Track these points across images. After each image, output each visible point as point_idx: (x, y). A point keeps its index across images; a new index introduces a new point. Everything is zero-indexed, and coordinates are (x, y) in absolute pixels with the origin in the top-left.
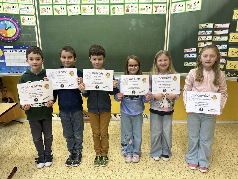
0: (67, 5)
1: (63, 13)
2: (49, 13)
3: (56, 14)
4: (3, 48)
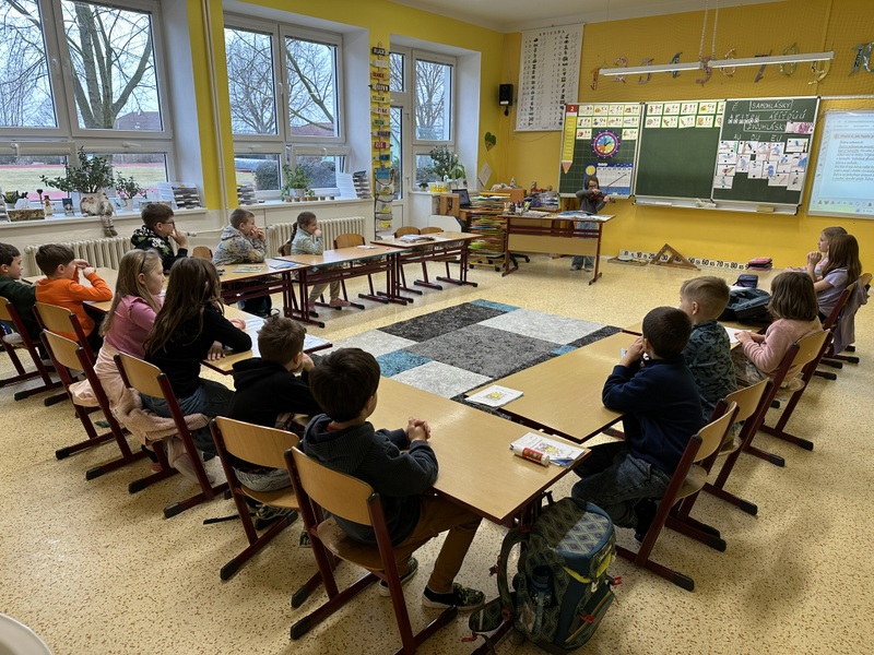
0: (680, 115)
1: (673, 125)
2: (656, 125)
3: (664, 126)
4: (596, 166)
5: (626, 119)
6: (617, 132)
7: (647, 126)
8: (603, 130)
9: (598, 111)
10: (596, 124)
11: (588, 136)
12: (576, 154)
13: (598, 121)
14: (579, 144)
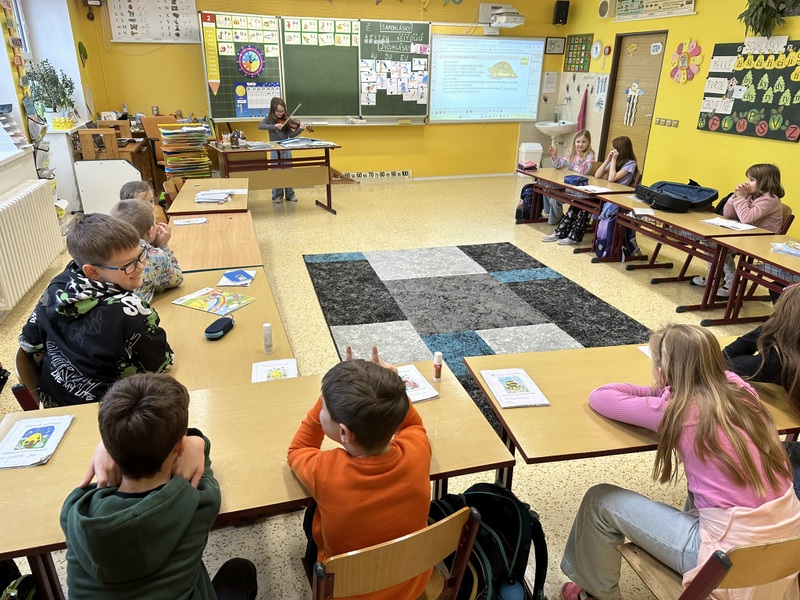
0: (319, 33)
1: (313, 42)
2: (296, 41)
3: (304, 43)
4: (245, 86)
5: (266, 33)
6: (259, 48)
7: (287, 43)
8: (246, 45)
9: (236, 23)
10: (237, 37)
11: (231, 52)
12: (222, 72)
13: (239, 34)
14: (223, 61)
